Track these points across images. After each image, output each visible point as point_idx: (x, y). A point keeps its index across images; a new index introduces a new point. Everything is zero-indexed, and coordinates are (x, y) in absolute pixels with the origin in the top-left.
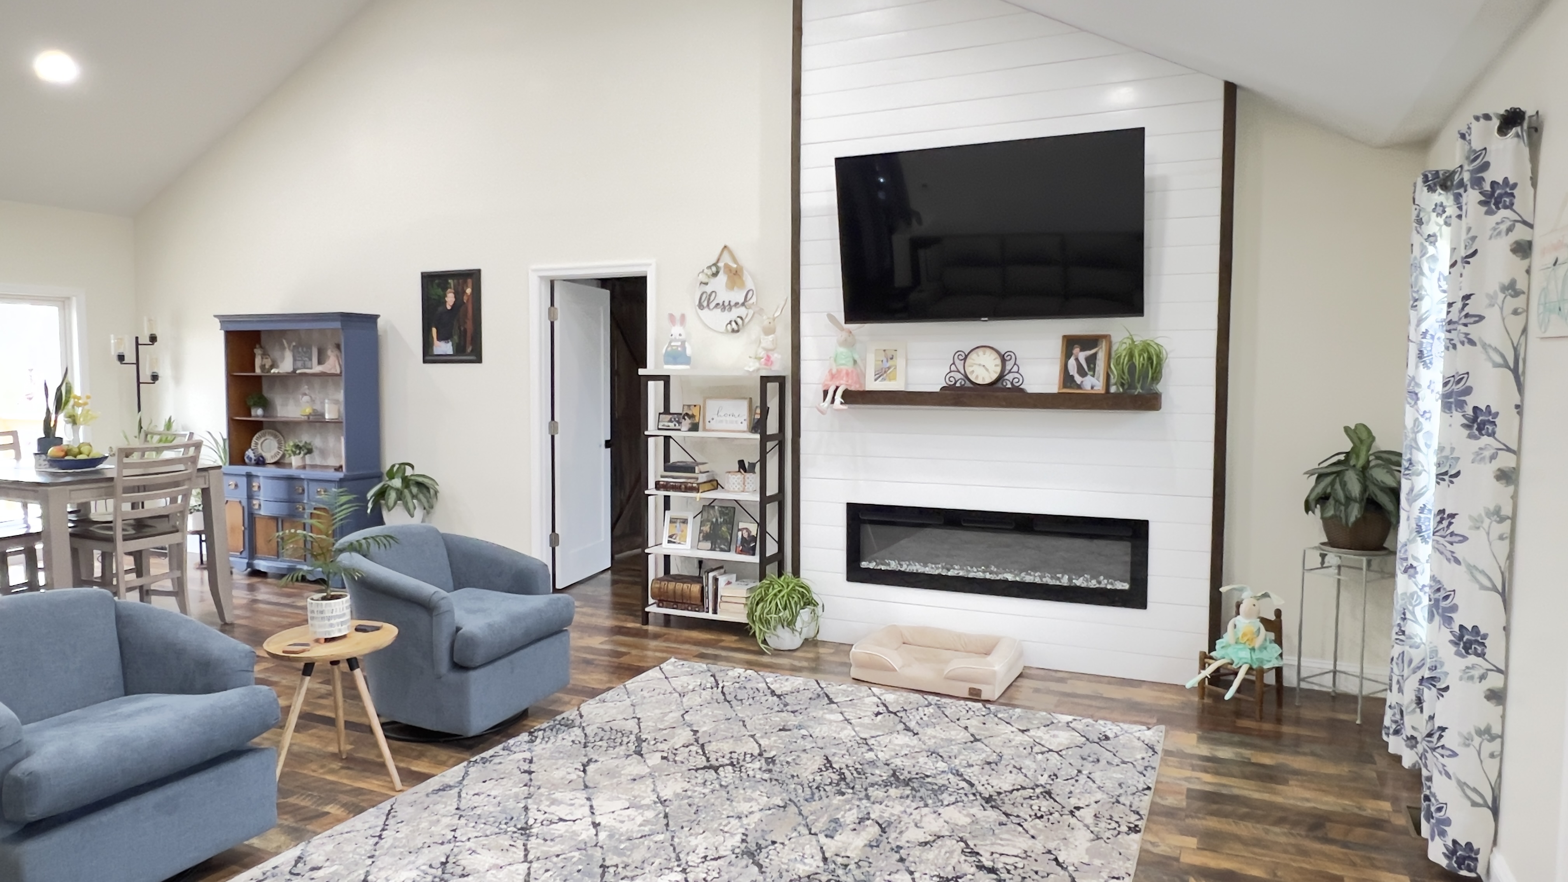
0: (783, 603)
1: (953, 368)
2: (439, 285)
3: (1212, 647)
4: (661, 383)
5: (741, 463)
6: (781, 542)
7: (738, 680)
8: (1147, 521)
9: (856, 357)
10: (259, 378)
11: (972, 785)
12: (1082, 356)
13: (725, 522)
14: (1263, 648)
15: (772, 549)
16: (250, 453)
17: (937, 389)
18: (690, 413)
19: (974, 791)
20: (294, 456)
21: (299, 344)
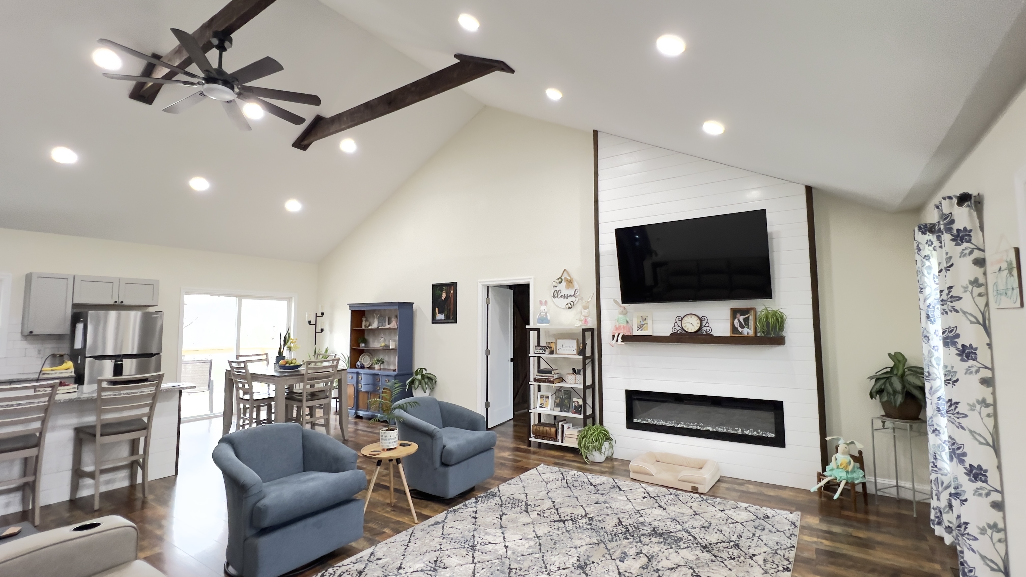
0: (595, 438)
1: (676, 324)
2: (439, 290)
3: (824, 470)
4: (536, 332)
5: (574, 370)
6: (593, 408)
7: (574, 477)
8: (782, 402)
9: (628, 320)
10: (364, 330)
11: (695, 538)
12: (741, 318)
13: (566, 398)
14: (853, 471)
15: (589, 411)
16: (358, 363)
17: (669, 335)
18: (550, 346)
19: (697, 542)
20: (377, 364)
21: (381, 315)
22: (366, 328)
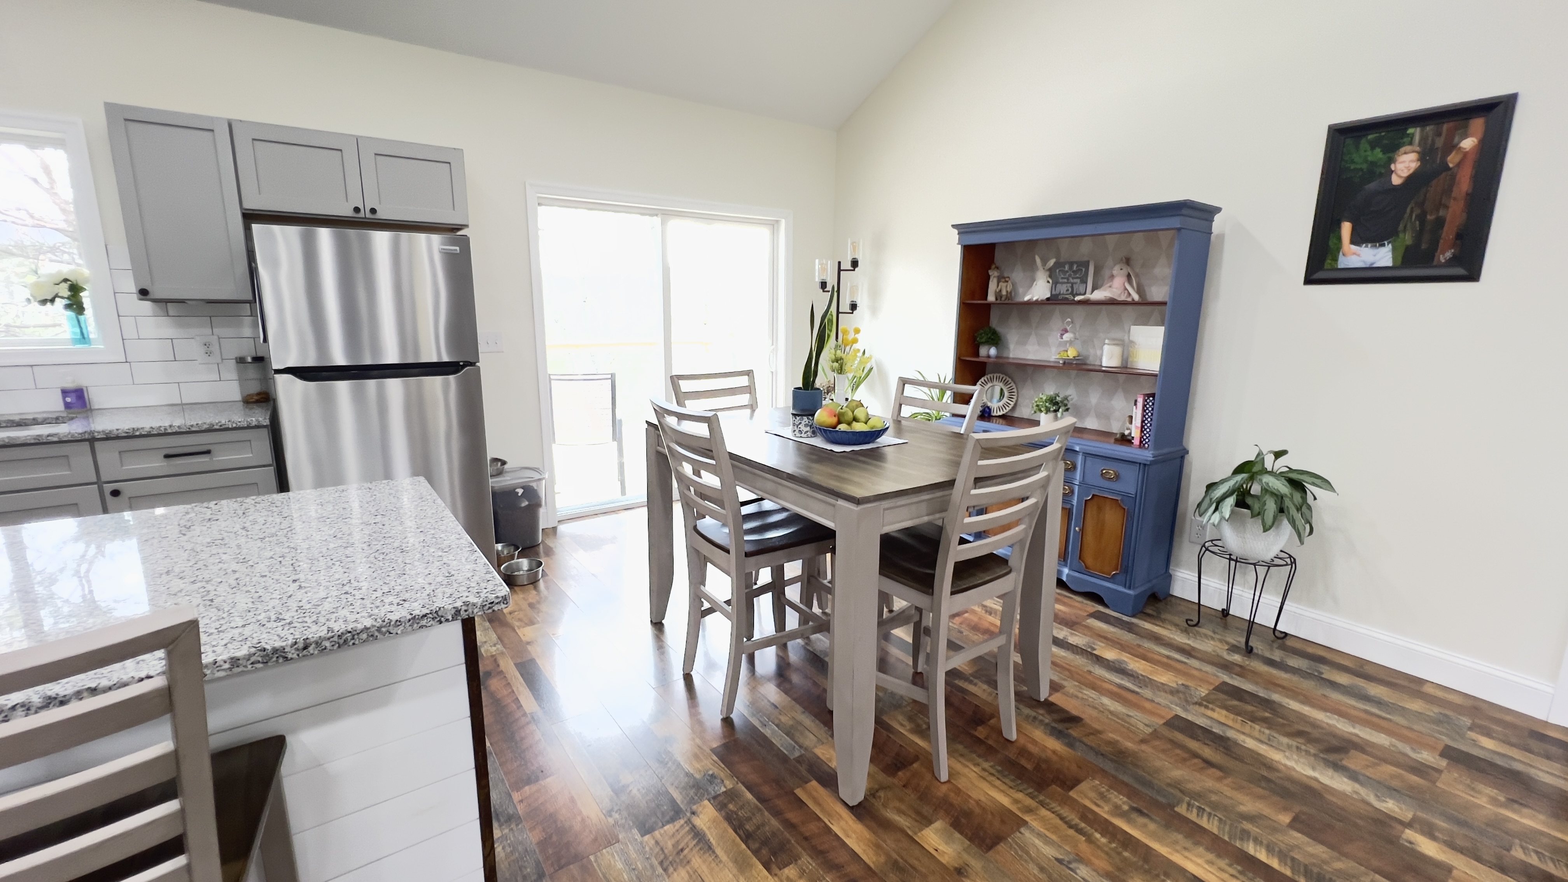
2: (1376, 143)
20: (1046, 413)
21: (1062, 260)
22: (998, 302)
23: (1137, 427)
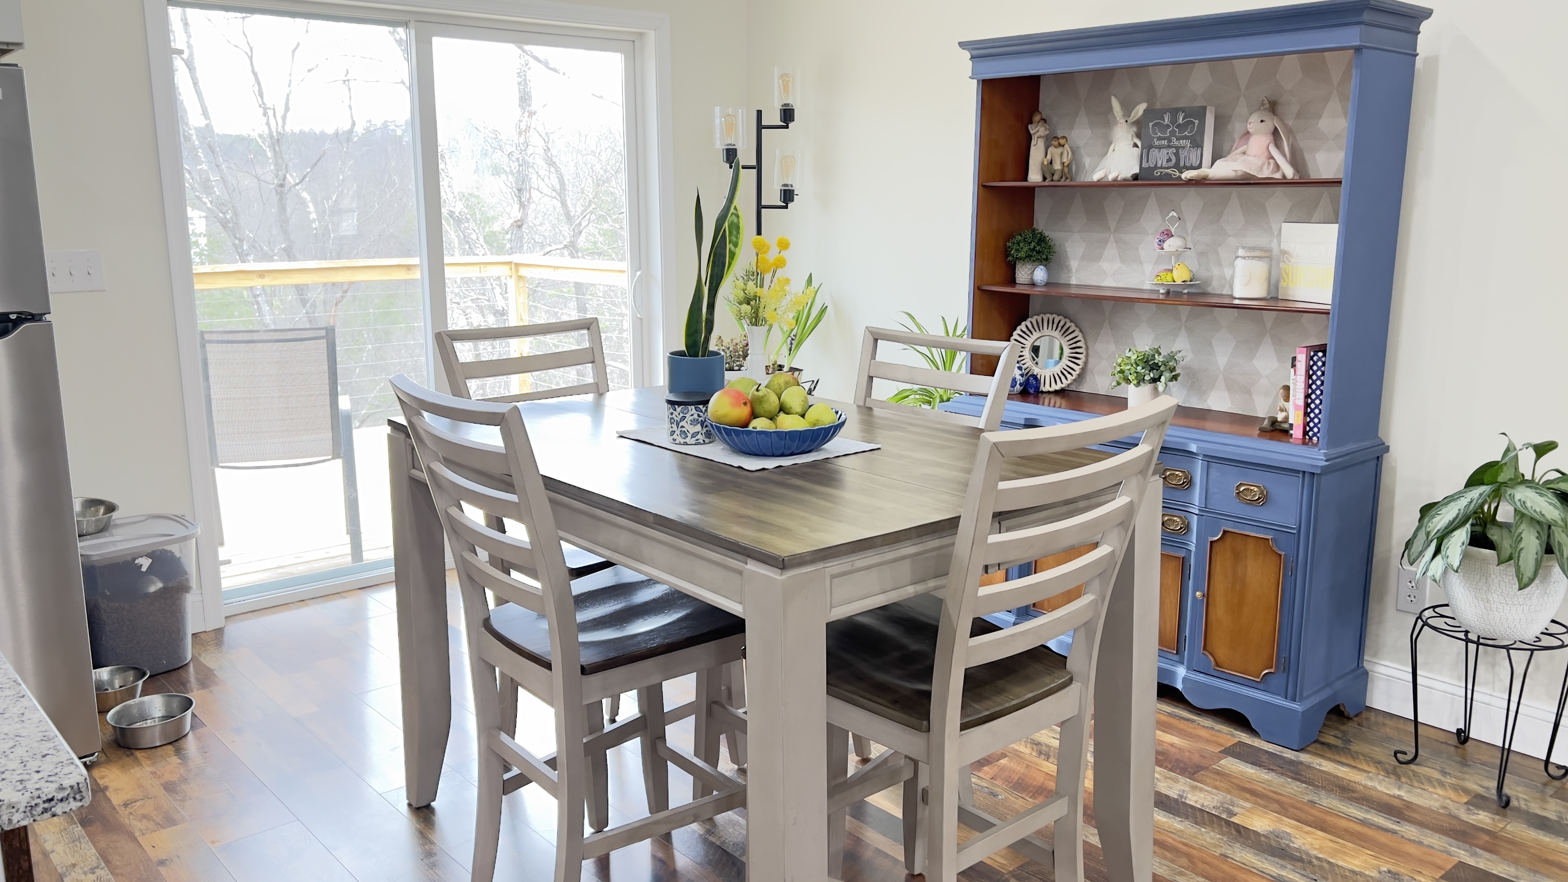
20: (1138, 385)
21: (1158, 106)
22: (1046, 183)
23: (1297, 407)
